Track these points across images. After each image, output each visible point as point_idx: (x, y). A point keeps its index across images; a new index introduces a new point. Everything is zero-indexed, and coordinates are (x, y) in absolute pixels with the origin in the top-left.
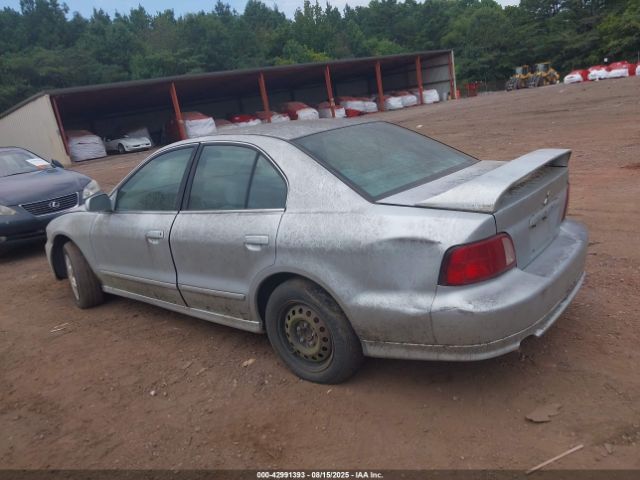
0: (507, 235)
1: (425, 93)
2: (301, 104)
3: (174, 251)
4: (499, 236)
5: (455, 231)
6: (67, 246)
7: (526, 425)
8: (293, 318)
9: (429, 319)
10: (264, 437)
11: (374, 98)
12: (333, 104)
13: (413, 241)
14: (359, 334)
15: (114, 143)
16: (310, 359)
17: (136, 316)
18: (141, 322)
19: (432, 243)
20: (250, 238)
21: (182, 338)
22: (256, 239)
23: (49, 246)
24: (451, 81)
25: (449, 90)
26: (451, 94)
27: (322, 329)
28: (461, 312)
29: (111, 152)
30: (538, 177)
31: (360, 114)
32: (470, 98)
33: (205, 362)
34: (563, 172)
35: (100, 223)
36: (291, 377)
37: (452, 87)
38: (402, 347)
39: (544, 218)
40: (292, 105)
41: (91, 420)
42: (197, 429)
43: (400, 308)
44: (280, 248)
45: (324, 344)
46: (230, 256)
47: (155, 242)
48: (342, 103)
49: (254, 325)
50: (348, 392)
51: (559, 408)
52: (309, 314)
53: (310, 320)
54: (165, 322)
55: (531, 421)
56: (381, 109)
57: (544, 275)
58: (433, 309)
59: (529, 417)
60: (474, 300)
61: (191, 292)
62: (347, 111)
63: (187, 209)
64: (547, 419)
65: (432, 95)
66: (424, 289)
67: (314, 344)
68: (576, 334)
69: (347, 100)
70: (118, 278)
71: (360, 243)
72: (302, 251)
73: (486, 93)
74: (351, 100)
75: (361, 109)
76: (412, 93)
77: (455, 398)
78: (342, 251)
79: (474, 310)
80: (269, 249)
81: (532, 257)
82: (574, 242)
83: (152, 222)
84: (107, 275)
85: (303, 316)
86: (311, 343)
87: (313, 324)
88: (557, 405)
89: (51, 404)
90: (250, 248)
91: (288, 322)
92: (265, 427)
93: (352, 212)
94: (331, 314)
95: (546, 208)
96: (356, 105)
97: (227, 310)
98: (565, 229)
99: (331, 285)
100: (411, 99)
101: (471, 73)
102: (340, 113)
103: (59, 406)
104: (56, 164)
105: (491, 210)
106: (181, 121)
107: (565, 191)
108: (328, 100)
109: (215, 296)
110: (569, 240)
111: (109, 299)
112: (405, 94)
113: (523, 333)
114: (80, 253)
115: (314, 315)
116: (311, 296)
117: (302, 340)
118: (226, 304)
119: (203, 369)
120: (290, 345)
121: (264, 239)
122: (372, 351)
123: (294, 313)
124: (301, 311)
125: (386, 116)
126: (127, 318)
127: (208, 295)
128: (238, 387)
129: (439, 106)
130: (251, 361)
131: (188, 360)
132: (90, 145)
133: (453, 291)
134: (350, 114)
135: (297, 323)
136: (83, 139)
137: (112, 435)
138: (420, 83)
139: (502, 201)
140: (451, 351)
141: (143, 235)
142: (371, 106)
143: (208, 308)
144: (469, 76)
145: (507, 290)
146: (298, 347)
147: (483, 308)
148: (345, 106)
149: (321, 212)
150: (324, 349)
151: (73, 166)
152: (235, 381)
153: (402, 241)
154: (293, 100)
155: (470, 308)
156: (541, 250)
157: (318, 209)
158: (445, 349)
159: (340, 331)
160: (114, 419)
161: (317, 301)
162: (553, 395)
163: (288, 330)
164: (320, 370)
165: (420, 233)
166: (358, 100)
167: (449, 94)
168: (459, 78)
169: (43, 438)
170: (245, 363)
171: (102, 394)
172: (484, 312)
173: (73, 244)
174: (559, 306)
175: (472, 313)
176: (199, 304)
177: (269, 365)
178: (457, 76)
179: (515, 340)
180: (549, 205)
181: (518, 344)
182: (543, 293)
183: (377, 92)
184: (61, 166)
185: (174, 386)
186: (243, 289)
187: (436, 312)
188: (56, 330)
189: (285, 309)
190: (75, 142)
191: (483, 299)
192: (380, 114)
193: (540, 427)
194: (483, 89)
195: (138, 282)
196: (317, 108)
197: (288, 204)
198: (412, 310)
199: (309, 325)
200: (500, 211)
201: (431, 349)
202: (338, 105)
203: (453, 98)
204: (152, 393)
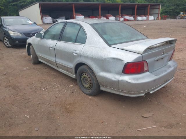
0: (146, 62)
1: (150, 17)
2: (111, 15)
3: (56, 52)
4: (143, 62)
5: (130, 58)
6: (31, 46)
7: (141, 117)
8: (83, 76)
9: (118, 82)
10: (68, 106)
11: (133, 16)
12: (120, 16)
13: (117, 59)
14: (99, 83)
15: (55, 20)
16: (86, 88)
17: (46, 68)
18: (47, 70)
19: (122, 60)
20: (74, 51)
21: (56, 76)
22: (76, 52)
23: (27, 46)
24: (158, 14)
25: (157, 17)
26: (158, 18)
27: (90, 80)
28: (127, 82)
29: (54, 22)
30: (162, 46)
31: (128, 20)
32: (164, 20)
33: (60, 84)
34: (172, 45)
35: (39, 41)
36: (81, 92)
37: (159, 16)
38: (110, 89)
39: (162, 59)
40: (108, 15)
41: (26, 94)
42: (52, 101)
43: (111, 78)
44: (82, 56)
45: (90, 85)
46: (69, 56)
47: (51, 49)
48: (123, 16)
49: (73, 76)
50: (95, 99)
51: (153, 115)
52: (87, 75)
53: (88, 77)
54: (53, 71)
55: (143, 116)
56: (135, 20)
57: (156, 76)
58: (119, 80)
59: (143, 115)
60: (131, 79)
61: (59, 64)
62: (124, 19)
63: (61, 41)
64: (148, 117)
65: (151, 18)
66: (118, 73)
67: (88, 84)
68: (167, 95)
69: (125, 15)
70: (42, 57)
71: (103, 57)
72: (87, 57)
73: (169, 19)
74: (126, 16)
75: (129, 19)
76: (145, 16)
77: (124, 106)
78: (97, 59)
79: (131, 82)
80: (79, 55)
81: (155, 70)
82: (171, 67)
83: (51, 43)
84: (40, 56)
85: (86, 76)
86: (87, 84)
87: (88, 79)
88: (153, 114)
89: (18, 88)
90: (74, 54)
91: (82, 77)
92: (70, 104)
93: (103, 48)
94: (93, 76)
95: (163, 56)
96: (127, 17)
97: (67, 71)
98: (170, 63)
99: (93, 69)
100: (145, 18)
101: (166, 12)
102: (122, 19)
103: (19, 88)
104: (35, 23)
105: (141, 53)
106: (75, 16)
107: (173, 51)
108: (119, 15)
109: (65, 66)
110: (170, 67)
111: (40, 63)
112: (143, 16)
113: (146, 91)
114: (34, 49)
115: (89, 76)
116: (88, 70)
117: (85, 82)
118: (68, 69)
119: (59, 86)
120: (82, 83)
121: (78, 52)
122: (102, 89)
123: (84, 74)
124: (86, 74)
125: (136, 22)
126: (43, 69)
127: (63, 66)
128: (66, 92)
129: (153, 21)
130: (72, 86)
131: (55, 82)
132: (48, 19)
133: (126, 75)
134: (125, 20)
135: (85, 77)
136: (47, 18)
137: (30, 98)
138: (149, 13)
139: (145, 51)
140: (123, 93)
141: (49, 46)
142: (132, 18)
143: (63, 69)
144: (165, 13)
145: (143, 78)
146: (84, 84)
147: (134, 82)
148: (124, 17)
149: (94, 47)
150: (90, 86)
151: (43, 25)
152: (66, 90)
153: (114, 58)
154: (109, 14)
155: (130, 81)
156: (158, 68)
157: (94, 46)
158: (122, 91)
159: (94, 82)
160: (32, 94)
161: (90, 72)
162: (153, 111)
163: (82, 79)
164: (88, 91)
165: (119, 57)
166: (128, 16)
167: (157, 18)
168: (161, 13)
169: (13, 96)
170: (70, 86)
171: (31, 87)
172: (134, 83)
173: (32, 46)
174: (161, 86)
175: (130, 83)
176: (61, 68)
177: (76, 88)
178: (161, 12)
179: (143, 93)
180: (164, 55)
181: (144, 94)
182: (155, 81)
183: (135, 14)
184: (36, 24)
185: (50, 89)
186: (71, 65)
187: (120, 81)
188: (25, 68)
189: (82, 73)
190: (44, 18)
191: (134, 79)
192: (134, 21)
193: (145, 119)
194: (168, 18)
195: (47, 59)
196: (115, 17)
197: (86, 43)
198: (114, 79)
199: (87, 79)
200: (145, 54)
201: (117, 91)
202: (122, 17)
203: (158, 19)
204: (43, 90)
